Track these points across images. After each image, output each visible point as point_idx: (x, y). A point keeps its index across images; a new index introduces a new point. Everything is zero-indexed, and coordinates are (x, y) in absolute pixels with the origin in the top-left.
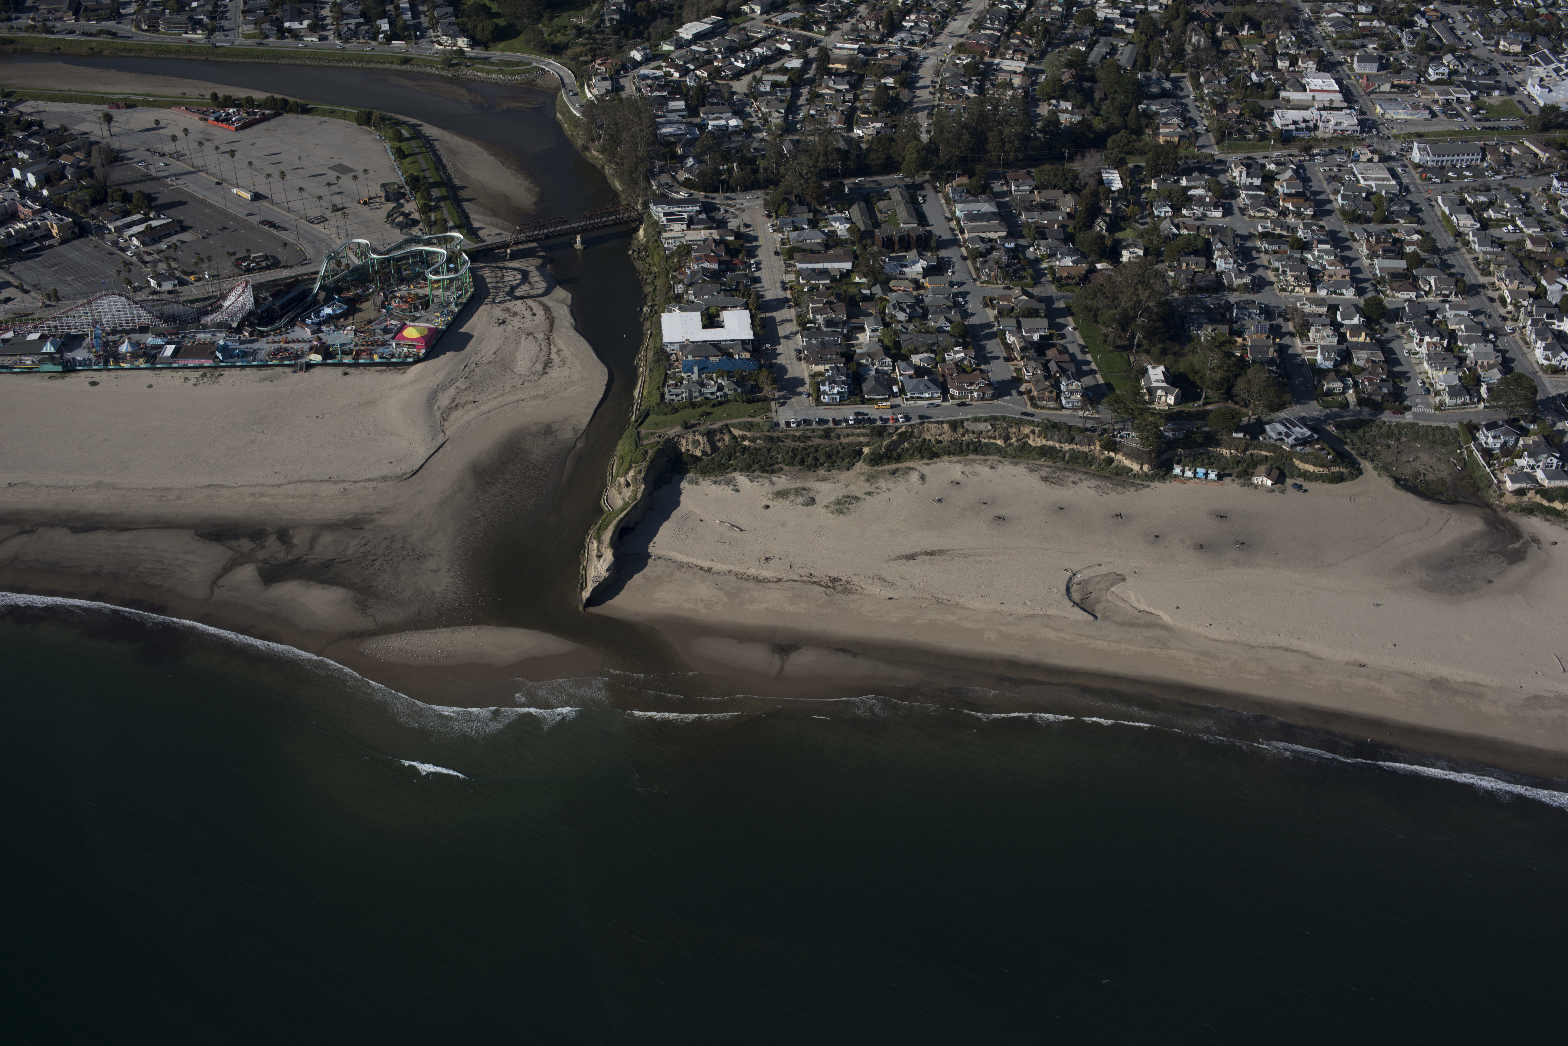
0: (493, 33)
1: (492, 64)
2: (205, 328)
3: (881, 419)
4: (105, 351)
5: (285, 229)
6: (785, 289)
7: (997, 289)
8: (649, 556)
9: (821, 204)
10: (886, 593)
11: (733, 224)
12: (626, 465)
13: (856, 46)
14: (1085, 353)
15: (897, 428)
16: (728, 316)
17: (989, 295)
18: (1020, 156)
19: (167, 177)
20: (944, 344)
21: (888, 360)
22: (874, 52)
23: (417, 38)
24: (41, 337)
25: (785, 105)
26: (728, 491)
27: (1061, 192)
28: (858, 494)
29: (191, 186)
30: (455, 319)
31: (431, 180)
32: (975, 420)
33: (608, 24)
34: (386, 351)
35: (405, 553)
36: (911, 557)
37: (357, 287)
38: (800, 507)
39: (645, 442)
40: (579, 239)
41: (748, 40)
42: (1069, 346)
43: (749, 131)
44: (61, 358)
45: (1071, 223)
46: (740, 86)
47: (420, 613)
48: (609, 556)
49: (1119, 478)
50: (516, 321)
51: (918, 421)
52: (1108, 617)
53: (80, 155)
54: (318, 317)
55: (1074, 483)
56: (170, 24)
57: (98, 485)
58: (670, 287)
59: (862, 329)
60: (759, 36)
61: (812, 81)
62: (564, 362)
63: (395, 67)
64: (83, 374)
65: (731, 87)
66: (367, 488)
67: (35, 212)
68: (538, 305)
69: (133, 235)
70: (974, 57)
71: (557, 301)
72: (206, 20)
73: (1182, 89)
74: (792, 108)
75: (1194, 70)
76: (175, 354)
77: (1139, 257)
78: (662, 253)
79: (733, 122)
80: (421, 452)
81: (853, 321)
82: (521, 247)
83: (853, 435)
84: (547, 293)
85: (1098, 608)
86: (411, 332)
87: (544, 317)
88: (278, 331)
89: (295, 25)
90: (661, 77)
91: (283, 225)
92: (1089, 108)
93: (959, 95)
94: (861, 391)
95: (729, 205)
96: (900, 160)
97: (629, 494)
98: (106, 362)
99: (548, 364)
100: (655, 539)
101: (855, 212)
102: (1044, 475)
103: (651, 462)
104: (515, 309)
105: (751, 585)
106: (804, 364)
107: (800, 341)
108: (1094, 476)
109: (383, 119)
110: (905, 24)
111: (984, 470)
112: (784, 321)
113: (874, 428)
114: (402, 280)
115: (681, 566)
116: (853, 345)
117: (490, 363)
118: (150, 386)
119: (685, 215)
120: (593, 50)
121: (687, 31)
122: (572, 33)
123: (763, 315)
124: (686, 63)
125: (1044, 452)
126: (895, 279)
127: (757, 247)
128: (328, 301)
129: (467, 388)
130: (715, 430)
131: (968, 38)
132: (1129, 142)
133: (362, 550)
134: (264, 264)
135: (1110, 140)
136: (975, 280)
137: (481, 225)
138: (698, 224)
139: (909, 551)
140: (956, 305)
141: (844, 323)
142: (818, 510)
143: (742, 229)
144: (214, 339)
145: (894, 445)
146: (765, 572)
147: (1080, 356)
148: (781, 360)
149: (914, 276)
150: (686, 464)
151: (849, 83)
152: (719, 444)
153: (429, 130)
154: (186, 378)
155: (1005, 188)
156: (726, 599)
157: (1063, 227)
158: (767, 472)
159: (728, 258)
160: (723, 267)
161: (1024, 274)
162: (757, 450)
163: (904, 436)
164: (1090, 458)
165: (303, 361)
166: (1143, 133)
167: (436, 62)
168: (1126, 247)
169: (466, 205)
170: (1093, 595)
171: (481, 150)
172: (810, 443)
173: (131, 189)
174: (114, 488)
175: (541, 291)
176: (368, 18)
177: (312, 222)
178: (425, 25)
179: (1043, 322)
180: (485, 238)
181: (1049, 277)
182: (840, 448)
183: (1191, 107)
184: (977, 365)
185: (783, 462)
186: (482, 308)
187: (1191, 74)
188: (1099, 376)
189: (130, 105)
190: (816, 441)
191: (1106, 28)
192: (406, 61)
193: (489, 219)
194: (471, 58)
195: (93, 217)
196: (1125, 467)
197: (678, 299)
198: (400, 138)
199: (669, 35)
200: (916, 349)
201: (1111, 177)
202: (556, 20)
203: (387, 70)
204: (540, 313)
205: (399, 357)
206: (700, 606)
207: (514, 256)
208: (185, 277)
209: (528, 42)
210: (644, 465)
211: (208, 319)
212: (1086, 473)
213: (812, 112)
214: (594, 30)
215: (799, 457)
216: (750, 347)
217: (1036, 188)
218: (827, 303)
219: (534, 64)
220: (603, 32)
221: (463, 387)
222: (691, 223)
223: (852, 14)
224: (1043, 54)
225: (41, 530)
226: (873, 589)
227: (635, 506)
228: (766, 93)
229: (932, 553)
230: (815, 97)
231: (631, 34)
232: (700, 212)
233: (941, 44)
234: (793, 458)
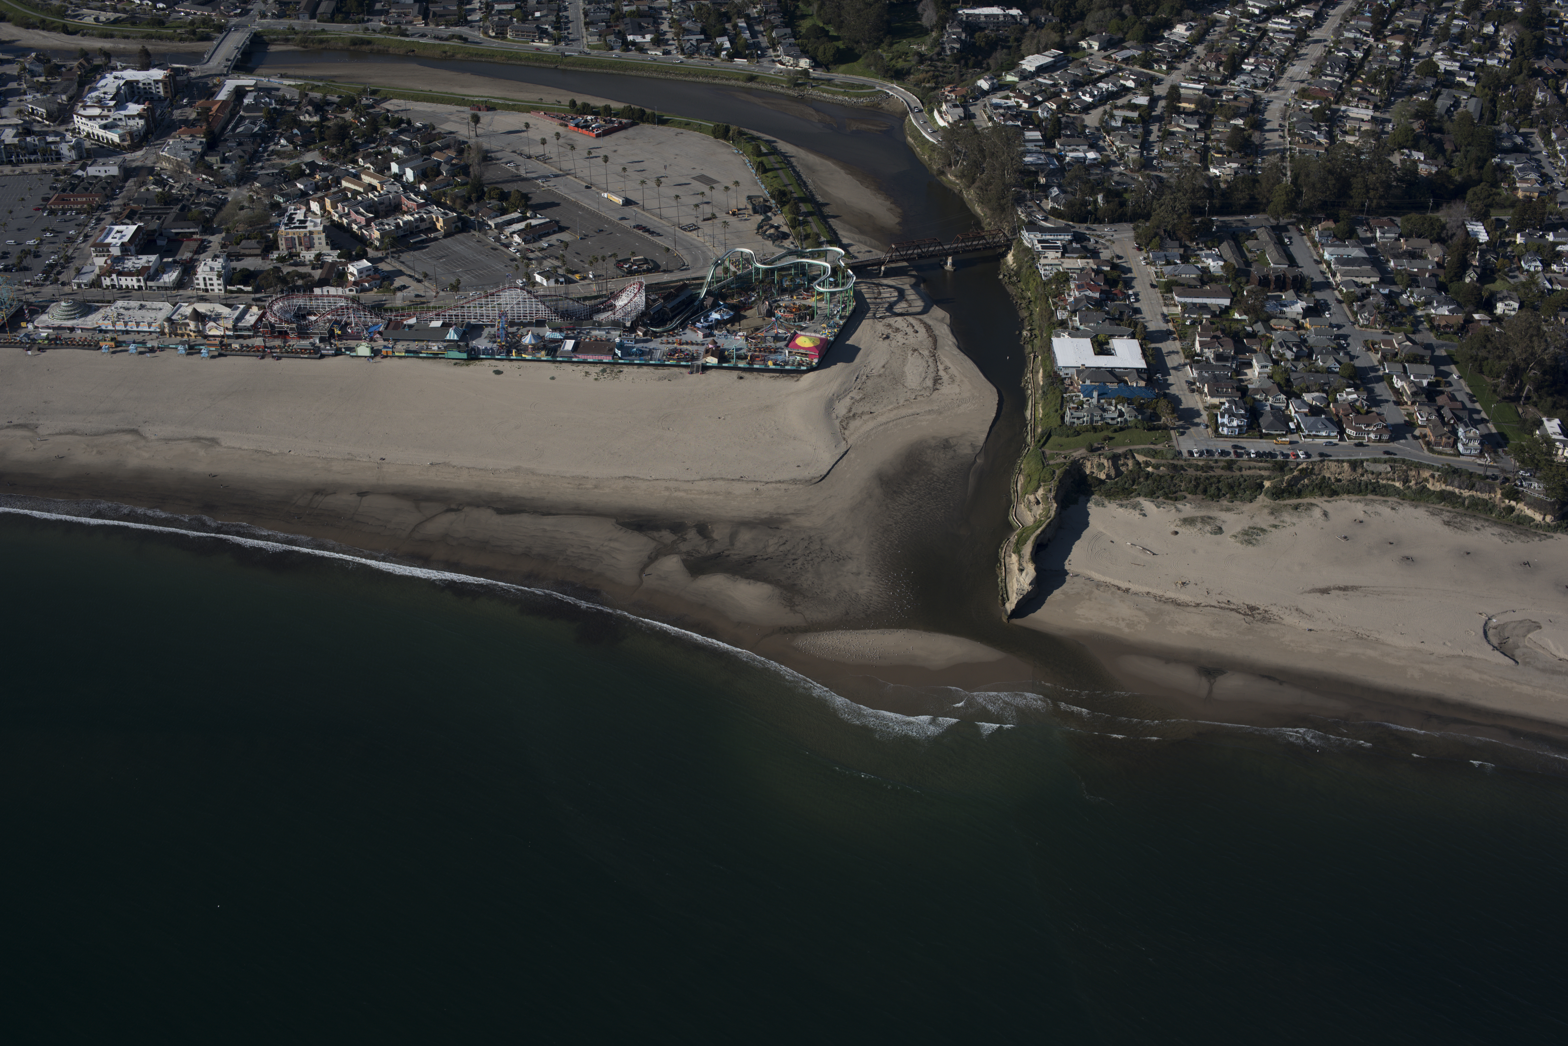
0: (834, 55)
1: (837, 86)
2: (600, 325)
3: (1282, 454)
4: (507, 342)
5: (659, 235)
6: (1167, 322)
7: (1376, 333)
8: (1066, 573)
9: (1192, 240)
10: (1305, 625)
11: (1105, 255)
12: (1034, 483)
13: (1201, 87)
14: (1474, 402)
15: (1298, 464)
16: (1116, 343)
17: (1370, 339)
18: (1383, 203)
19: (537, 178)
20: (1336, 385)
21: (1283, 397)
22: (1218, 93)
23: (759, 56)
24: (443, 325)
25: (1140, 140)
26: (1135, 515)
27: (1427, 241)
28: (1264, 526)
29: (561, 188)
30: (841, 331)
31: (795, 195)
32: (1375, 461)
33: (949, 53)
34: (780, 358)
35: (824, 554)
36: (1325, 591)
37: (740, 294)
38: (1209, 535)
39: (1051, 462)
40: (950, 260)
41: (1092, 75)
42: (1456, 394)
43: (1106, 164)
44: (467, 345)
45: (1441, 272)
46: (1092, 119)
47: (847, 613)
48: (1030, 570)
49: (1521, 527)
50: (899, 336)
51: (1318, 459)
52: (1529, 663)
53: (452, 153)
54: (706, 321)
55: (1477, 529)
56: (518, 32)
57: (517, 470)
58: (1052, 314)
59: (1250, 365)
60: (1102, 71)
61: (1159, 119)
62: (952, 379)
63: (741, 83)
64: (486, 362)
65: (1083, 120)
66: (779, 489)
67: (420, 206)
68: (919, 323)
69: (514, 233)
70: (1320, 103)
71: (936, 319)
72: (550, 29)
73: (1533, 145)
74: (1146, 145)
75: (1544, 126)
76: (576, 348)
77: (1514, 310)
78: (1039, 280)
79: (1091, 155)
80: (825, 458)
81: (1241, 356)
82: (893, 265)
83: (1255, 468)
84: (925, 311)
85: (1518, 653)
86: (804, 341)
87: (926, 335)
88: (672, 332)
89: (639, 39)
90: (1013, 107)
91: (657, 230)
92: (1441, 160)
93: (1310, 140)
94: (1259, 426)
95: (1099, 236)
96: (1264, 201)
97: (1040, 511)
98: (509, 352)
99: (937, 380)
100: (1070, 557)
101: (1225, 248)
102: (1446, 519)
103: (1060, 482)
104: (896, 325)
105: (1170, 607)
106: (1197, 396)
107: (1192, 373)
108: (1495, 523)
109: (741, 133)
110: (1244, 67)
111: (1385, 511)
112: (1170, 353)
113: (1276, 462)
114: (783, 291)
115: (1098, 585)
116: (1242, 381)
117: (880, 376)
118: (553, 378)
119: (1059, 244)
120: (935, 77)
121: (1030, 63)
122: (914, 60)
123: (1153, 345)
124: (1033, 94)
125: (1443, 496)
126: (1275, 318)
127: (1133, 279)
128: (715, 306)
129: (861, 399)
130: (1120, 455)
131: (1309, 84)
132: (1490, 195)
133: (781, 549)
134: (645, 267)
135: (1470, 194)
136: (1353, 324)
137: (850, 242)
138: (1072, 252)
139: (1322, 585)
140: (1340, 347)
141: (1234, 358)
142: (1226, 538)
143: (1116, 261)
144: (609, 336)
145: (1296, 480)
146: (1183, 596)
147: (1469, 405)
148: (1173, 390)
149: (1294, 316)
150: (1090, 486)
151: (1199, 122)
152: (1123, 469)
153: (784, 146)
154: (587, 373)
155: (1369, 235)
156: (1147, 620)
157: (1434, 275)
158: (1171, 499)
159: (1106, 288)
160: (1104, 296)
161: (1404, 320)
162: (1161, 477)
163: (1305, 473)
164: (1490, 506)
165: (699, 363)
166: (1499, 187)
167: (782, 81)
168: (1502, 300)
169: (831, 221)
170: (1511, 640)
171: (838, 169)
172: (1212, 473)
173: (506, 188)
174: (533, 473)
175: (919, 309)
176: (708, 34)
177: (685, 230)
178: (763, 45)
179: (1431, 369)
180: (856, 254)
181: (1426, 325)
182: (1241, 480)
183: (1545, 163)
184: (1369, 407)
185: (1186, 490)
186: (865, 323)
187: (1541, 130)
188: (1490, 425)
189: (491, 108)
190: (1218, 472)
191: (1447, 81)
192: (752, 78)
193: (856, 236)
194: (814, 79)
195: (472, 213)
196: (1526, 516)
197: (1063, 324)
198: (759, 154)
199: (1012, 66)
200: (1308, 387)
201: (1476, 229)
202: (896, 46)
203: (733, 86)
204: (922, 330)
205: (793, 365)
206: (1122, 625)
207: (888, 274)
208: (570, 276)
209: (869, 66)
210: (1053, 484)
211: (602, 317)
212: (1487, 520)
213: (1167, 149)
214: (935, 57)
215: (1201, 487)
216: (1145, 376)
217: (1401, 236)
218: (1213, 337)
219: (878, 88)
220: (943, 60)
221: (858, 398)
222: (1065, 251)
223: (1190, 54)
224: (1388, 104)
225: (467, 509)
226: (1291, 619)
227: (1049, 524)
228: (1117, 128)
229: (1345, 589)
230: (1167, 135)
231: (971, 63)
232: (1071, 242)
233: (1282, 89)
234: (1196, 487)
